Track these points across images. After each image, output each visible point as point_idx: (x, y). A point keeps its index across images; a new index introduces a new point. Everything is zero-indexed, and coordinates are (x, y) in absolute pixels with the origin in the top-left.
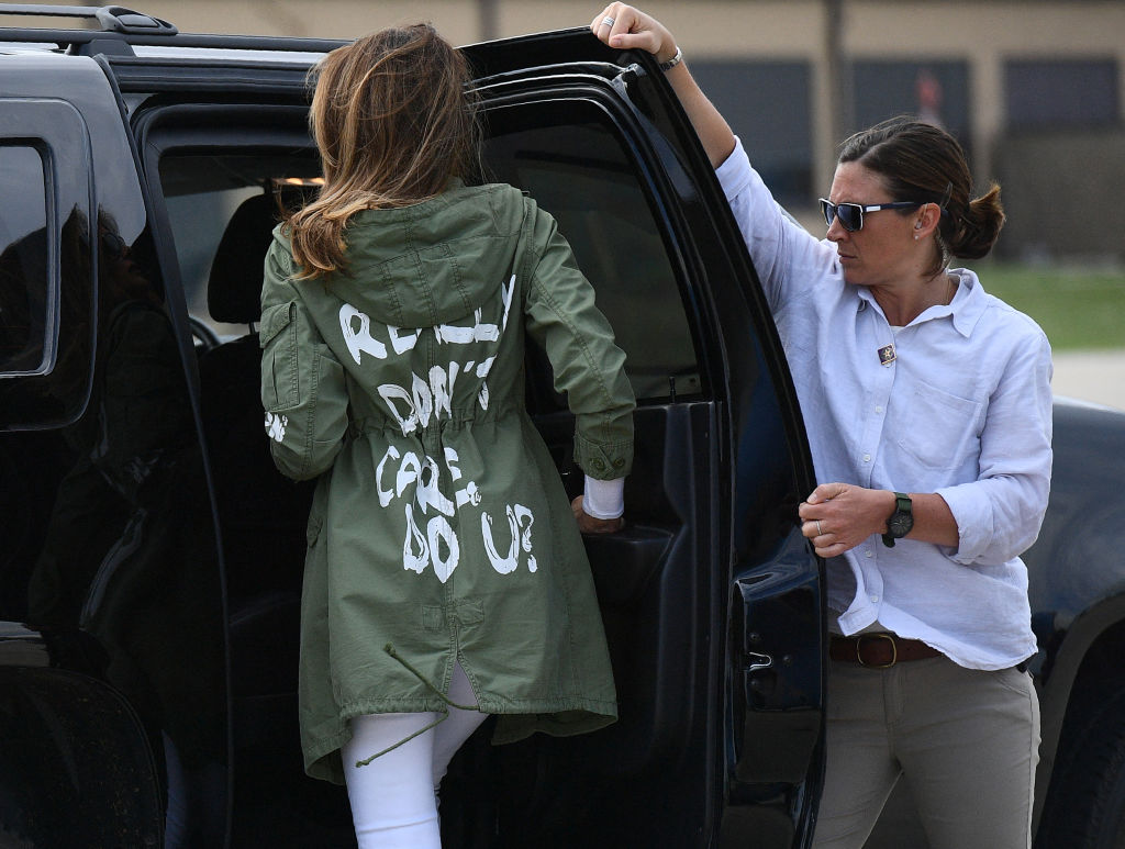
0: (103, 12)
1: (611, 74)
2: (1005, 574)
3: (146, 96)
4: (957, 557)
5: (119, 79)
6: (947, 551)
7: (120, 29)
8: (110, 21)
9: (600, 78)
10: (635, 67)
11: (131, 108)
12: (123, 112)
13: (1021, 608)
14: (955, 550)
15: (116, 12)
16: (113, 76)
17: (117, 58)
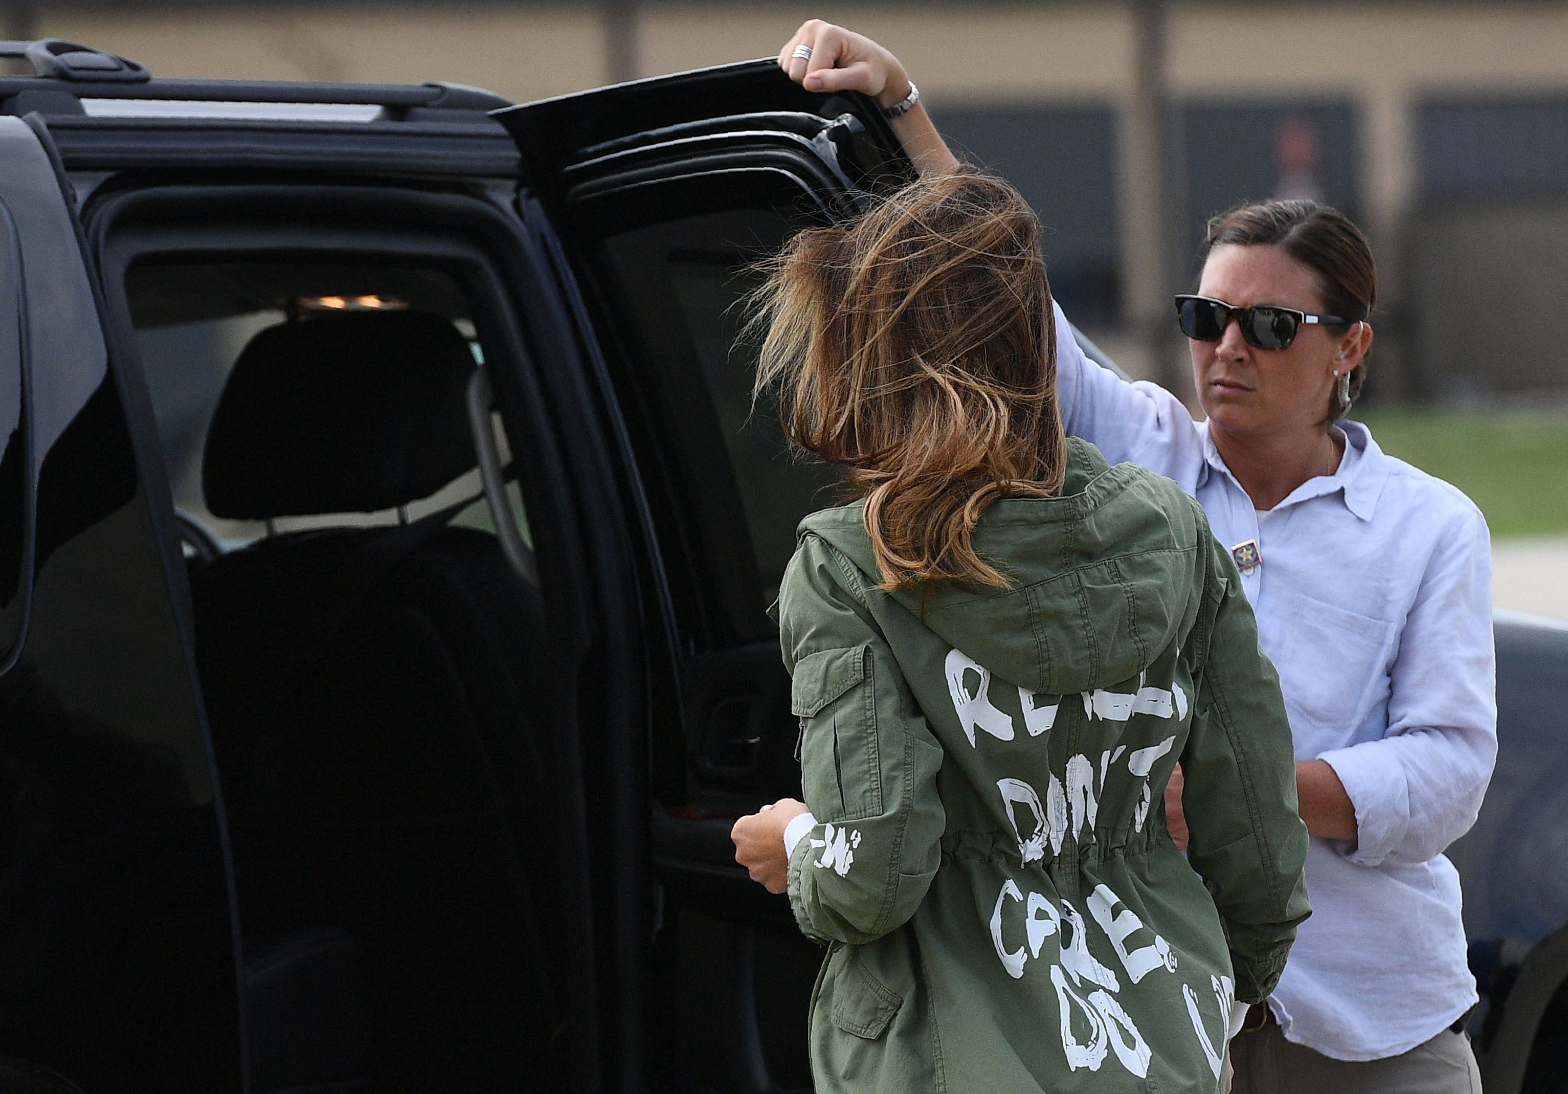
0: (36, 49)
1: (811, 130)
2: (1428, 883)
3: (103, 176)
4: (1356, 858)
5: (64, 151)
6: (1341, 847)
7: (62, 75)
8: (47, 62)
9: (795, 137)
10: (847, 119)
11: (82, 194)
12: (69, 200)
13: (1453, 936)
14: (1353, 847)
15: (56, 49)
16: (54, 147)
17: (60, 118)
